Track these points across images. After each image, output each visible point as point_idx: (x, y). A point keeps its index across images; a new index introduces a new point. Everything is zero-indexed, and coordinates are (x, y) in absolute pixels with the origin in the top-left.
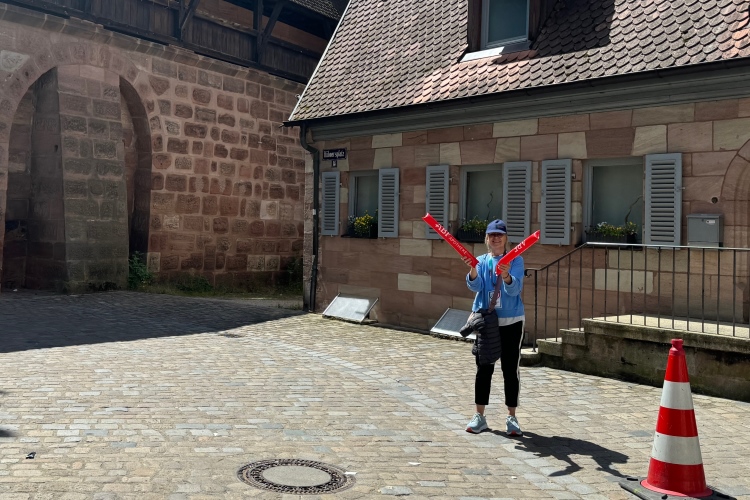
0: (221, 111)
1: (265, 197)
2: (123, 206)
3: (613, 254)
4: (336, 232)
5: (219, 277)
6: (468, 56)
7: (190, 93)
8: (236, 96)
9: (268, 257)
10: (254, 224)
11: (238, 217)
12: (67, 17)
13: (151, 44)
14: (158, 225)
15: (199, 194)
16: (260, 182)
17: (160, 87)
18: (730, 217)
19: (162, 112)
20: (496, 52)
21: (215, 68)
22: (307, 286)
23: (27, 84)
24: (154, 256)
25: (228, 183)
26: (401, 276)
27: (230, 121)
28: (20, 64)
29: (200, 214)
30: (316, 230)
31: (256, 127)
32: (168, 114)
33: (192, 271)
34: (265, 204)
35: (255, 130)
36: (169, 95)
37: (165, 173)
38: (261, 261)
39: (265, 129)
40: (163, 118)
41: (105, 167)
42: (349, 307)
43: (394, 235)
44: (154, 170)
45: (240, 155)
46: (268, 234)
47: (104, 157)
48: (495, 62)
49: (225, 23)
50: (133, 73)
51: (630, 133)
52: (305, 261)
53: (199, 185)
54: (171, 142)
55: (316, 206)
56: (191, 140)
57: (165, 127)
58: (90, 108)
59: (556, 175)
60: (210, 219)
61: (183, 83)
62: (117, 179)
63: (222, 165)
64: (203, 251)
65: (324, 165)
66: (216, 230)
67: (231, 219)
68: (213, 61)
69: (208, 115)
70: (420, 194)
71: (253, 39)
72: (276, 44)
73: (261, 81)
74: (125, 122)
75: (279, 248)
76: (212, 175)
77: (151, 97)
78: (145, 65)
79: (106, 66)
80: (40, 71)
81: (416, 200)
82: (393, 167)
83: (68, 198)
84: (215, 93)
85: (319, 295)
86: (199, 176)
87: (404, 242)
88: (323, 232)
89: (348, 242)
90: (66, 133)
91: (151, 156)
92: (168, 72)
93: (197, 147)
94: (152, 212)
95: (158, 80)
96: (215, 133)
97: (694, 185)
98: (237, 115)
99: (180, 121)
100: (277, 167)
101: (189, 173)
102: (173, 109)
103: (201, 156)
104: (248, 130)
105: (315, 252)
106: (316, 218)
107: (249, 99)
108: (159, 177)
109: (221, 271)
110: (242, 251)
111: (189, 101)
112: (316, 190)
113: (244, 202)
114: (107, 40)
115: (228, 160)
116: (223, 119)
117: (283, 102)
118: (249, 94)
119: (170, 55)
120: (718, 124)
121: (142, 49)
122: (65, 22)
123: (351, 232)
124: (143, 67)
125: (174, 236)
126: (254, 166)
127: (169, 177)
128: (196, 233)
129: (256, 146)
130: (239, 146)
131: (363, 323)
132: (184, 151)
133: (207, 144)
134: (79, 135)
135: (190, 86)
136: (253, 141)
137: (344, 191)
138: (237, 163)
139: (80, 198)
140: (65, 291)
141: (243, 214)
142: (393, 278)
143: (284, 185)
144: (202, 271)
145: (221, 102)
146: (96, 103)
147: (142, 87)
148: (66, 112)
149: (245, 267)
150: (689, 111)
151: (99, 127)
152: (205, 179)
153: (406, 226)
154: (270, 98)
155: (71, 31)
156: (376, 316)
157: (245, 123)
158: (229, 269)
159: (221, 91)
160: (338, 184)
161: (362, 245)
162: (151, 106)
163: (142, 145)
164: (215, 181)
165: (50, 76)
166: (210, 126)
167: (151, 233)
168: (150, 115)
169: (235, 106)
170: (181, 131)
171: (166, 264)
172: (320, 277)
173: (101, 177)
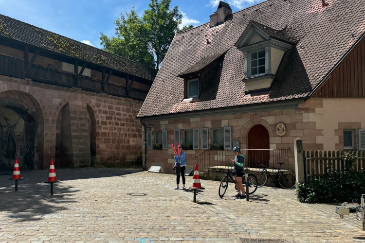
0: (117, 112)
1: (131, 137)
2: (88, 142)
3: (218, 151)
4: (151, 148)
5: (118, 163)
6: (184, 100)
7: (107, 107)
8: (121, 107)
9: (133, 156)
10: (128, 146)
11: (123, 144)
12: (71, 87)
13: (95, 93)
14: (99, 147)
15: (111, 137)
16: (129, 133)
17: (98, 105)
18: (242, 142)
19: (99, 113)
20: (190, 99)
21: (115, 99)
22: (144, 164)
23: (61, 108)
24: (98, 157)
25: (120, 134)
26: (169, 159)
27: (120, 114)
28: (59, 102)
29: (111, 144)
30: (146, 147)
31: (128, 116)
32: (101, 113)
33: (109, 161)
34: (131, 139)
35: (127, 117)
36: (101, 108)
37: (100, 131)
38: (130, 158)
39: (130, 116)
40: (99, 115)
41: (83, 131)
42: (155, 169)
43: (167, 148)
44: (97, 131)
45: (123, 125)
46: (133, 149)
47: (83, 128)
48: (190, 102)
49: (117, 84)
50: (90, 102)
51: (220, 121)
52: (143, 156)
53: (111, 135)
54: (102, 122)
55: (146, 141)
56: (108, 121)
57: (100, 117)
58: (78, 114)
59: (205, 132)
60: (114, 145)
61: (105, 104)
62: (87, 134)
63: (118, 128)
64: (112, 155)
65: (147, 129)
66: (116, 148)
67: (121, 145)
68: (114, 97)
69: (113, 113)
70: (173, 137)
71: (126, 88)
72: (134, 89)
73: (129, 101)
74: (88, 117)
75: (136, 153)
76: (115, 131)
77: (96, 109)
78: (94, 99)
79: (83, 101)
80: (64, 104)
81: (172, 139)
82: (166, 130)
83: (73, 140)
84: (115, 106)
85: (147, 166)
86: (111, 132)
87: (169, 150)
88: (148, 148)
89: (155, 151)
90: (72, 122)
91: (96, 127)
92: (100, 101)
93: (110, 123)
94: (97, 143)
95: (97, 103)
96: (115, 118)
97: (234, 134)
98: (122, 113)
99: (104, 115)
100: (135, 128)
101: (107, 131)
102: (102, 112)
103: (111, 126)
104: (125, 117)
105: (146, 154)
106: (146, 144)
107: (125, 107)
108: (99, 133)
109: (118, 161)
110: (125, 155)
111: (107, 109)
112: (145, 136)
113: (124, 139)
114: (82, 93)
115: (119, 126)
116: (117, 114)
117: (136, 107)
118: (125, 106)
119: (101, 96)
120: (239, 120)
121: (93, 95)
122: (71, 89)
123: (155, 148)
124: (93, 100)
125: (104, 151)
126: (128, 128)
127: (102, 133)
128: (110, 149)
129: (128, 121)
130: (123, 122)
131: (159, 173)
132: (106, 125)
133: (113, 122)
134: (75, 122)
135: (107, 105)
136: (127, 120)
137: (153, 136)
138: (122, 127)
139: (76, 140)
140: (73, 168)
141: (124, 143)
142: (167, 160)
143: (137, 133)
144: (112, 161)
145: (117, 109)
146: (80, 112)
147: (93, 106)
148: (71, 115)
149: (125, 159)
150: (233, 116)
151: (81, 119)
152: (112, 133)
153: (170, 146)
154: (132, 107)
155: (72, 92)
156: (162, 171)
157: (124, 114)
158: (120, 160)
159: (117, 105)
160: (151, 134)
161: (158, 151)
162: (96, 111)
163: (93, 123)
164: (116, 133)
165: (67, 105)
166: (113, 116)
167: (97, 150)
168: (96, 114)
169: (121, 110)
170: (105, 118)
171: (101, 159)
172: (147, 161)
173: (82, 134)
